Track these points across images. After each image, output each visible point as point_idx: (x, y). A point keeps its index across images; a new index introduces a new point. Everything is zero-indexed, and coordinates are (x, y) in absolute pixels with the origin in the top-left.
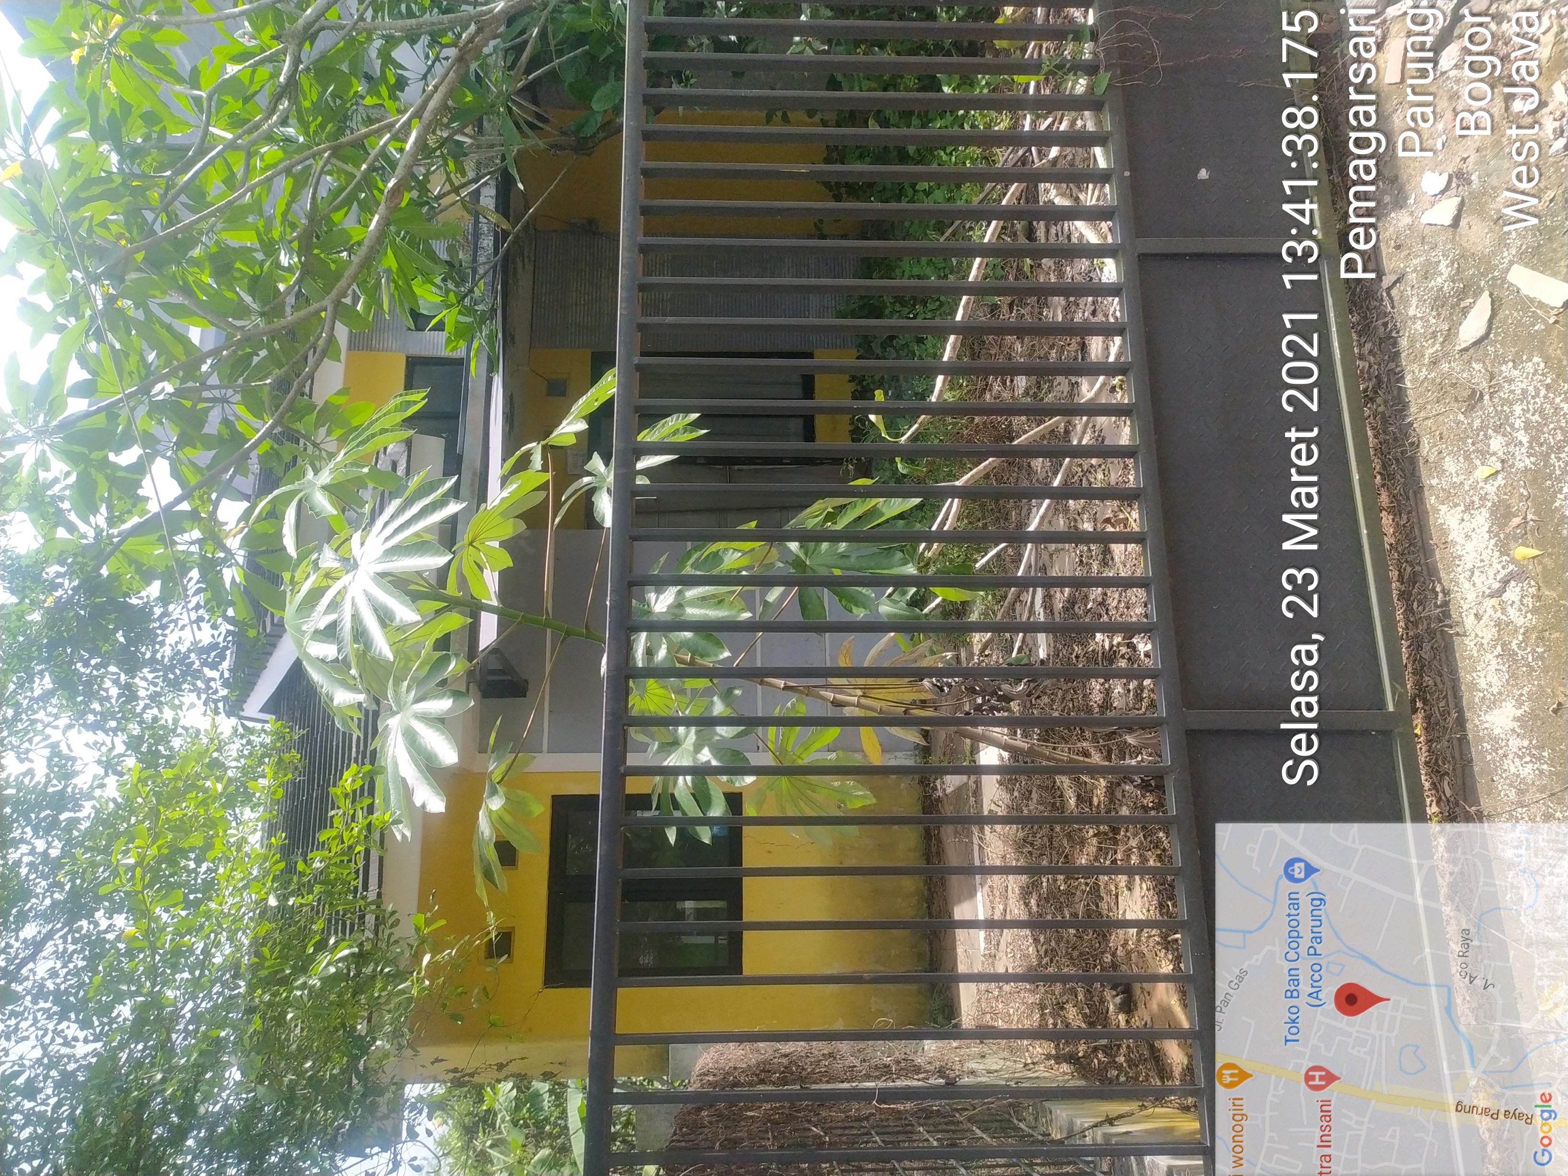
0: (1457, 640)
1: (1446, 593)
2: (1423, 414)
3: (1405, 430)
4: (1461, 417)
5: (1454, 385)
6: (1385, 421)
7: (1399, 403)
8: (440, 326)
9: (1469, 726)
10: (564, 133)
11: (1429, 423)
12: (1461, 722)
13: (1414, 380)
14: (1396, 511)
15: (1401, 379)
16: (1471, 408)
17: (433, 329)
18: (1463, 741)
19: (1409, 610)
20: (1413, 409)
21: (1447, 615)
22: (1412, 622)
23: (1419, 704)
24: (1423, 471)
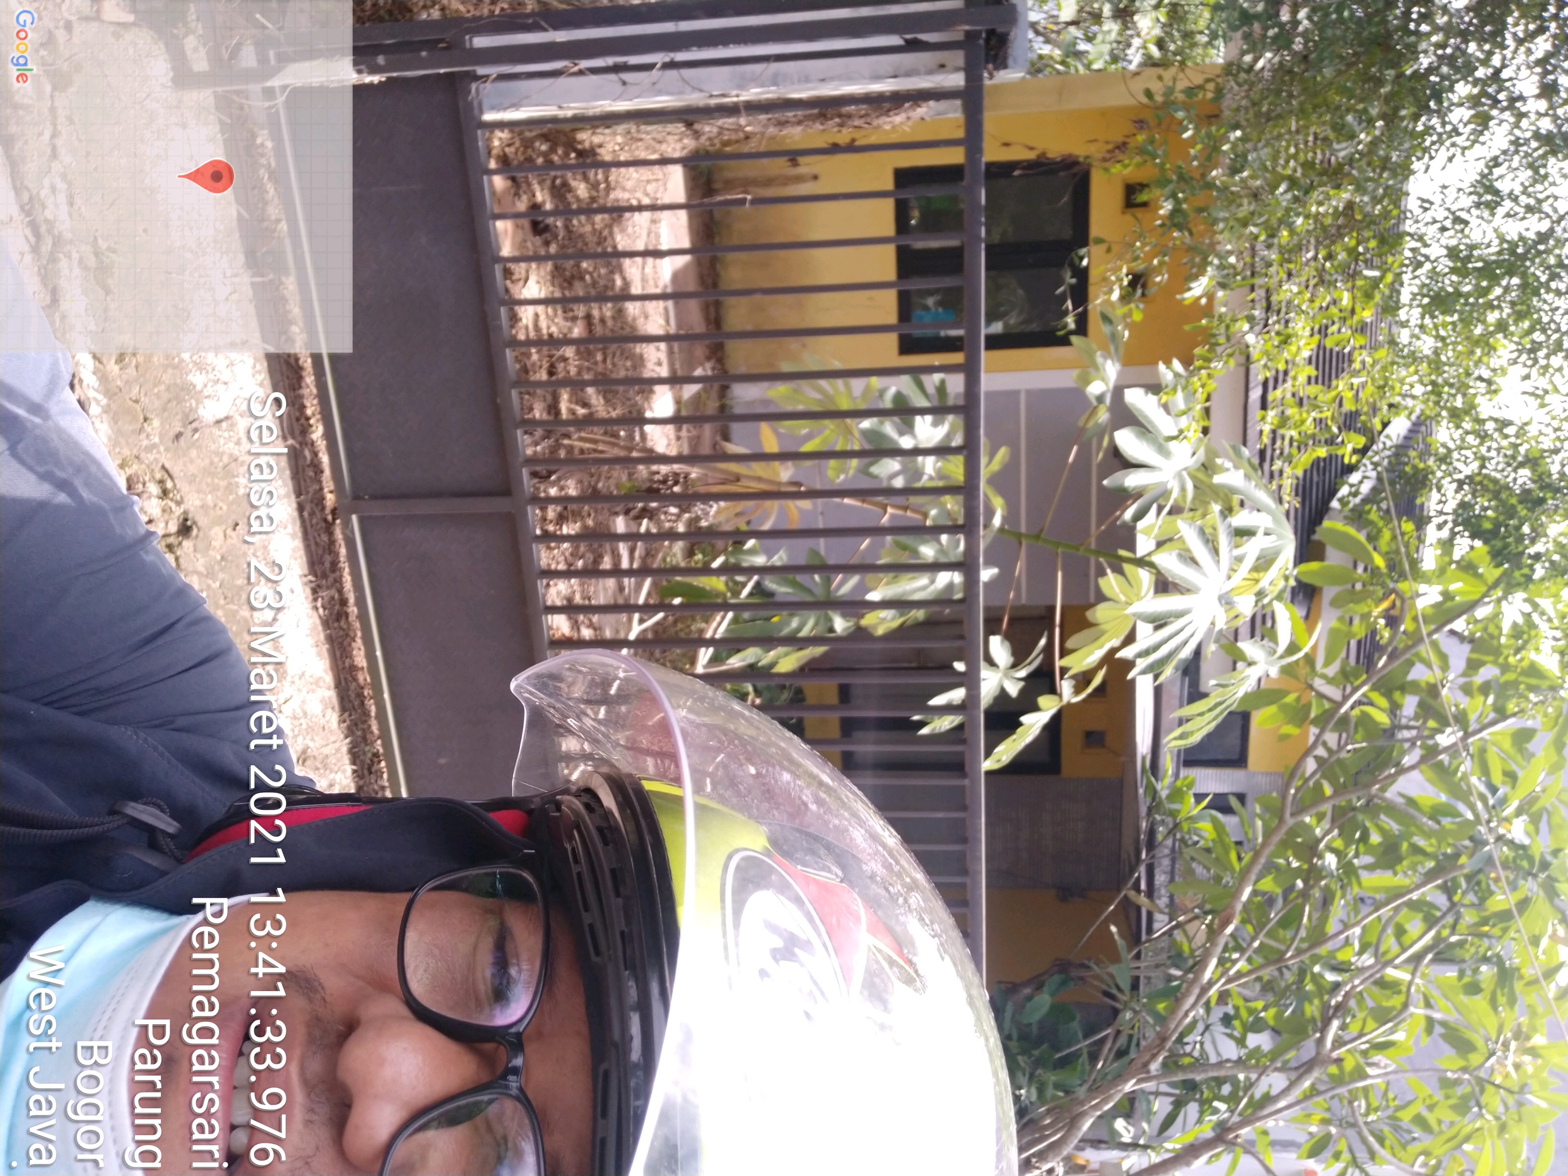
0: (306, 571)
1: (316, 608)
2: (337, 745)
3: (350, 732)
4: (311, 744)
5: (317, 769)
6: (364, 739)
7: (355, 756)
8: (1199, 797)
9: (294, 505)
10: (1082, 979)
11: (333, 739)
12: (301, 508)
13: (344, 772)
14: (353, 668)
15: (354, 772)
16: (304, 752)
17: (1207, 795)
18: (298, 493)
19: (340, 591)
20: (345, 749)
21: (314, 591)
22: (338, 583)
23: (330, 518)
24: (335, 701)
